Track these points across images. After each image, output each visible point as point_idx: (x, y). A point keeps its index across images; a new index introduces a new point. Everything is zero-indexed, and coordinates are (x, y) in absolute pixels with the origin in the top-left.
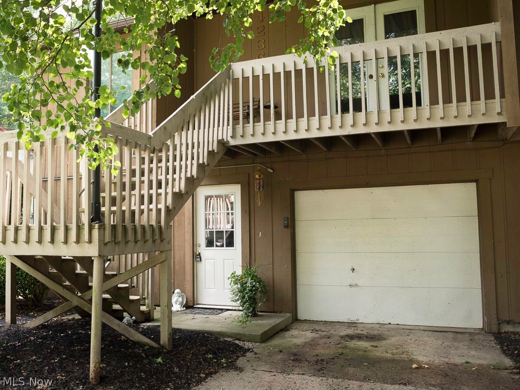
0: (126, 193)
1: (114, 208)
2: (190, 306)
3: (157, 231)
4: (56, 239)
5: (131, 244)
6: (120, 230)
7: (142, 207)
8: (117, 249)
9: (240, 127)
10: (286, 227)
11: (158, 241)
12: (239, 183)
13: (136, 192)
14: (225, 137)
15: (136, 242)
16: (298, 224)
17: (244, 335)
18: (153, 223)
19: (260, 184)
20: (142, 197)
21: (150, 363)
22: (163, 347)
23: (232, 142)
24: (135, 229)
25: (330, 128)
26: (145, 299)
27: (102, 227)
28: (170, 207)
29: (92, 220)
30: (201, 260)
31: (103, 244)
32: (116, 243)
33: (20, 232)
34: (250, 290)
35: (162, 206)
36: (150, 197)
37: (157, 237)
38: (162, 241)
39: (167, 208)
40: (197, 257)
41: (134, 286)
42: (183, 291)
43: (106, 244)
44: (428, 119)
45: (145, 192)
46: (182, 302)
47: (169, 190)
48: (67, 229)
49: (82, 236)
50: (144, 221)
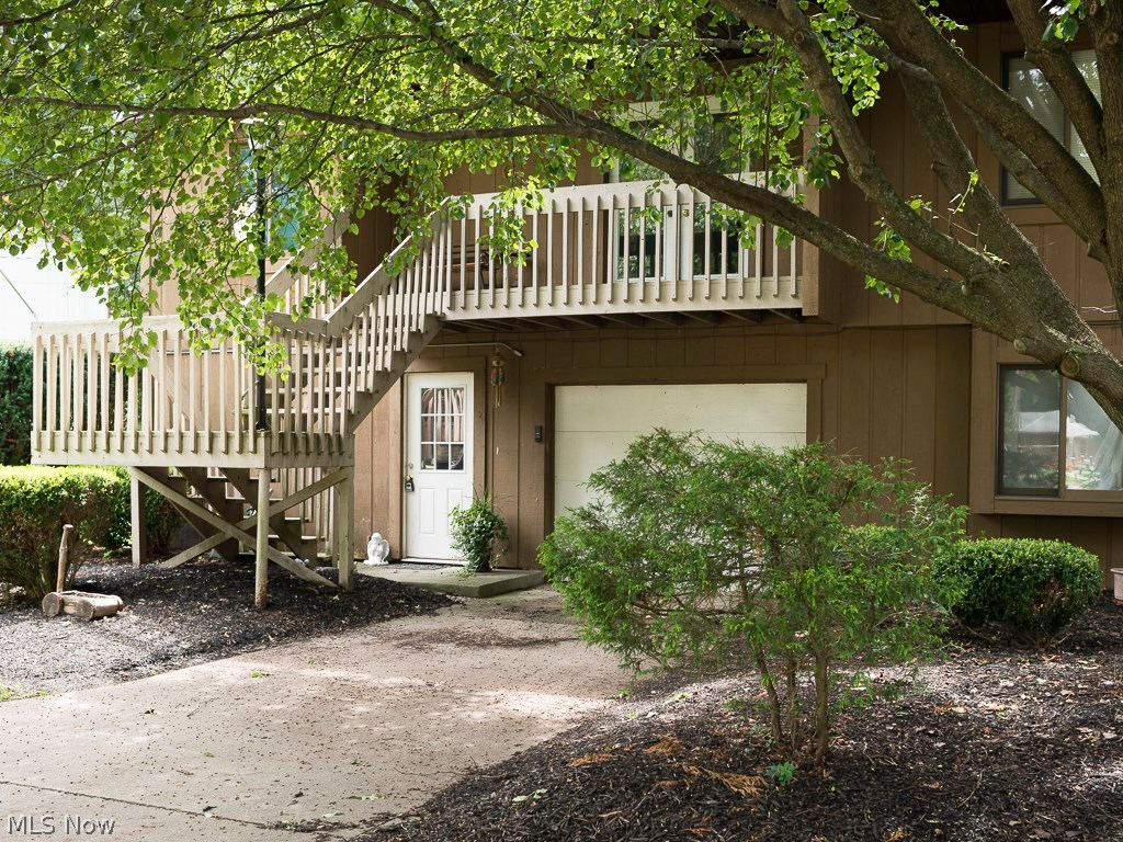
0: (295, 390)
1: (282, 411)
2: (394, 560)
3: (334, 441)
4: (214, 447)
5: (302, 456)
6: (289, 439)
7: (316, 411)
8: (285, 461)
9: (460, 294)
10: (539, 440)
11: (336, 454)
12: (471, 371)
13: (308, 389)
14: (438, 309)
15: (308, 454)
16: (558, 436)
17: (458, 588)
18: (330, 431)
19: (498, 374)
20: (315, 396)
21: (325, 599)
22: (341, 587)
23: (451, 316)
24: (306, 437)
25: (582, 303)
26: (323, 540)
27: (268, 436)
28: (353, 411)
29: (257, 427)
30: (413, 489)
31: (270, 454)
32: (284, 454)
33: (170, 440)
34: (479, 532)
35: (341, 410)
36: (326, 396)
37: (334, 448)
38: (341, 454)
39: (348, 412)
40: (407, 484)
41: (308, 521)
42: (385, 536)
43: (272, 455)
44: (707, 298)
45: (319, 390)
46: (383, 553)
47: (351, 389)
48: (228, 436)
49: (246, 445)
50: (318, 429)
